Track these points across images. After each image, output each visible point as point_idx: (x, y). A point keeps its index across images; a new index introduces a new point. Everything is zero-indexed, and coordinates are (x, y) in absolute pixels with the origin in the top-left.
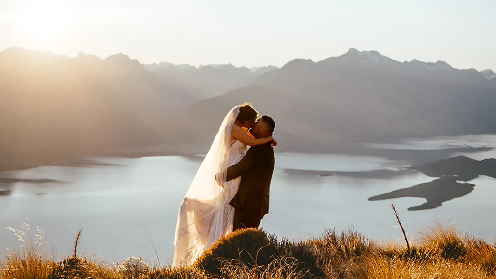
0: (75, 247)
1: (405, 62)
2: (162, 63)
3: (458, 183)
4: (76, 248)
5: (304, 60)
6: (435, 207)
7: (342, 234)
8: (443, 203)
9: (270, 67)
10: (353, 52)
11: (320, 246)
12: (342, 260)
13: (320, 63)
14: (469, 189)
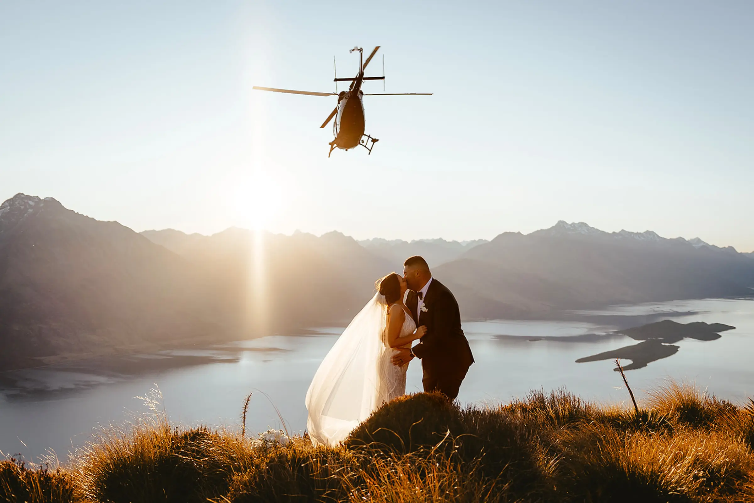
0: (245, 413)
1: (614, 233)
2: (375, 239)
3: (663, 345)
4: (246, 415)
5: (513, 233)
6: (640, 368)
7: (552, 396)
8: (647, 364)
9: (480, 240)
10: (561, 224)
11: (524, 409)
12: (552, 427)
13: (530, 235)
14: (675, 350)
